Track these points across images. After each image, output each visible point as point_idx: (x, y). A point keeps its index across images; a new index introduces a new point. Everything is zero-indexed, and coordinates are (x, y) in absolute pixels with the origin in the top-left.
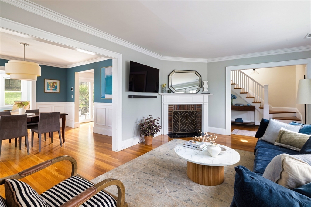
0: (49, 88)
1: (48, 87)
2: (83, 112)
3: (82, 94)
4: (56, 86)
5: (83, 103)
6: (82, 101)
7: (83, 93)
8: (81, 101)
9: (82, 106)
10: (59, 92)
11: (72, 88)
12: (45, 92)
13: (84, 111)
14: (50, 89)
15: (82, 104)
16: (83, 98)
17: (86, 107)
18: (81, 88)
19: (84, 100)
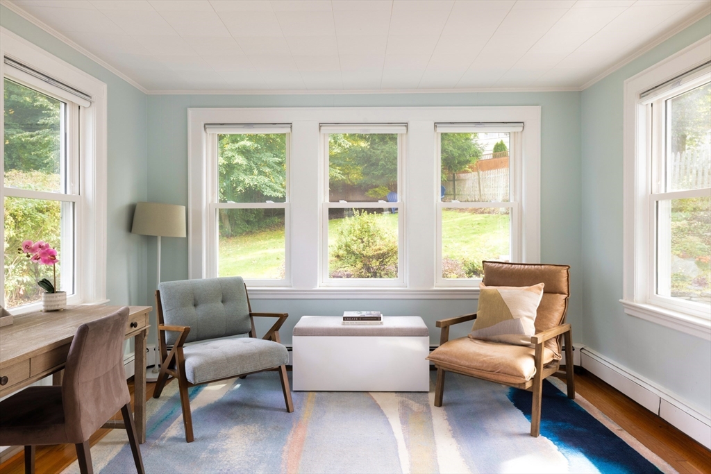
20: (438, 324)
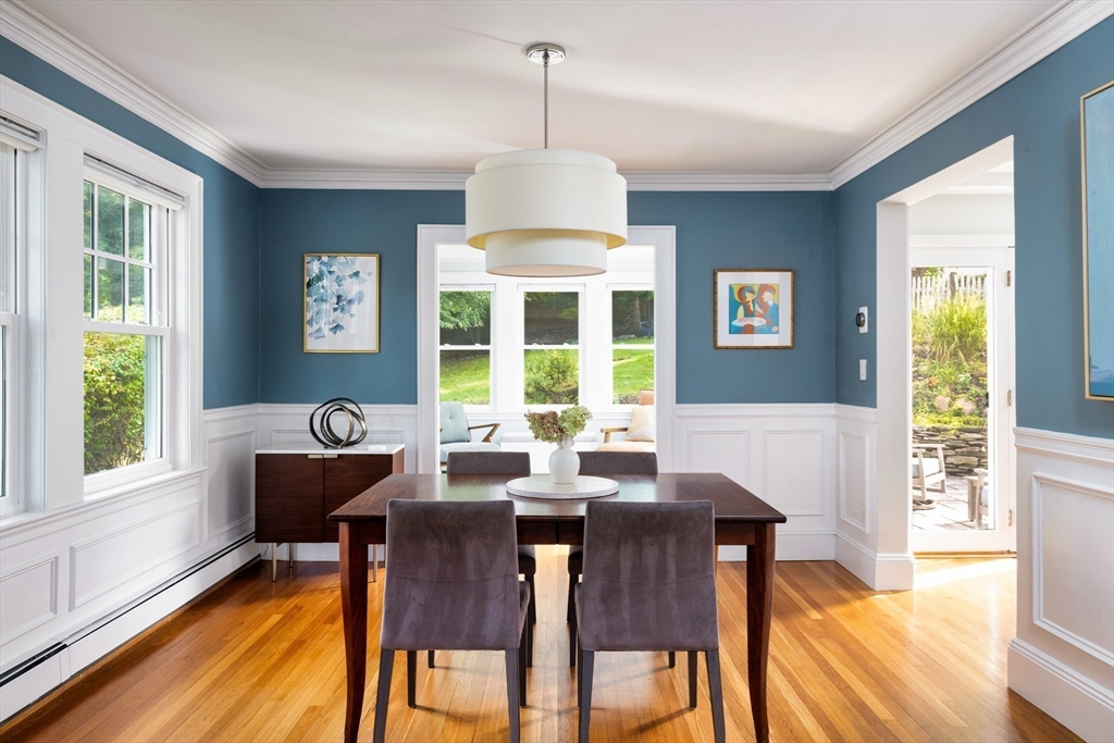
0: (735, 323)
1: (733, 316)
2: (963, 459)
3: (955, 354)
4: (776, 307)
5: (963, 403)
6: (955, 390)
7: (963, 346)
8: (947, 390)
9: (956, 423)
10: (789, 343)
11: (859, 315)
12: (719, 344)
13: (970, 454)
14: (742, 324)
15: (958, 413)
16: (962, 378)
17: (978, 431)
18: (952, 313)
19: (966, 389)
20: (602, 431)
